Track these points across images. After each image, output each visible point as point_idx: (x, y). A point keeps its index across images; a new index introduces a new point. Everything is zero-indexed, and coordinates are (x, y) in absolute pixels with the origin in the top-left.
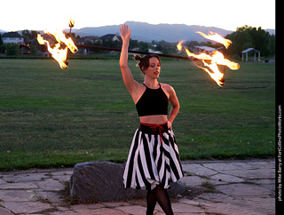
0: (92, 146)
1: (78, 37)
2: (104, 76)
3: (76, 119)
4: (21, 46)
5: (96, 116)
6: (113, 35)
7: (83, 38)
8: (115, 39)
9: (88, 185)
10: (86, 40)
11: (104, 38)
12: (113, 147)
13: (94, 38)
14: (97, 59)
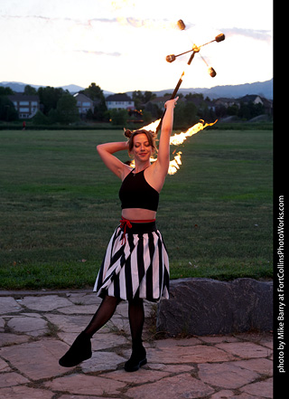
0: (200, 254)
1: (208, 99)
2: (237, 152)
3: (186, 215)
4: (131, 113)
5: (215, 210)
6: (255, 97)
7: (215, 101)
8: (257, 101)
9: (179, 311)
10: (218, 103)
11: (242, 100)
12: (230, 255)
13: (229, 101)
14: (232, 128)
